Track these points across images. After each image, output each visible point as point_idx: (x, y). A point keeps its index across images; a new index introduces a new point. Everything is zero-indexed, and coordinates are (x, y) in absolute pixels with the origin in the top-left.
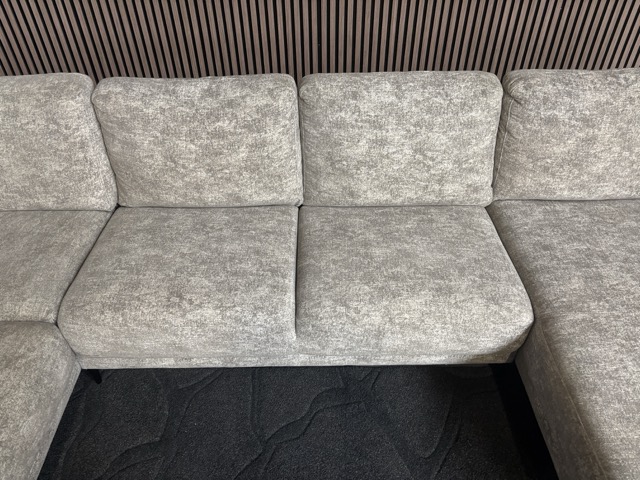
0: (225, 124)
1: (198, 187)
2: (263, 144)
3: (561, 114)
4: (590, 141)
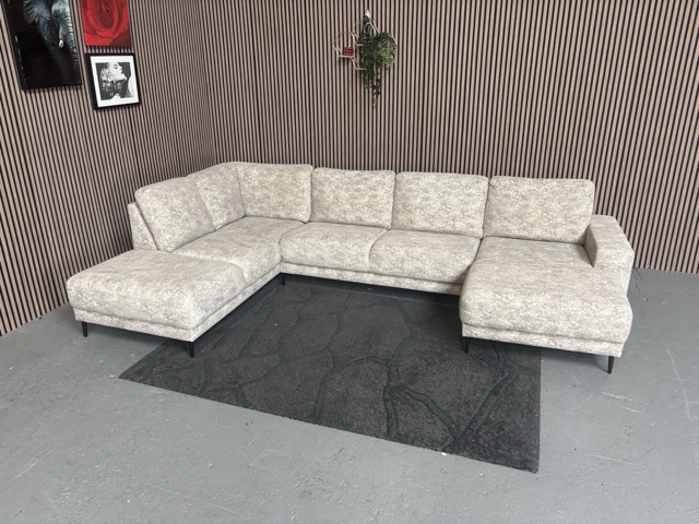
0: (362, 187)
1: (345, 212)
2: (376, 196)
3: (511, 193)
4: (526, 206)
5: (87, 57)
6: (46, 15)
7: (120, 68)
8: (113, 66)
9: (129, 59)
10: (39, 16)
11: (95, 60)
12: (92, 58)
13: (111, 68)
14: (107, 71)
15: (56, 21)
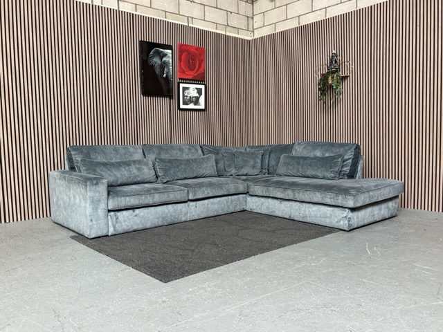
5: (179, 84)
6: (159, 62)
7: (196, 90)
8: (192, 89)
9: (202, 87)
10: (156, 62)
11: (182, 85)
12: (181, 84)
13: (191, 90)
14: (188, 91)
15: (164, 65)
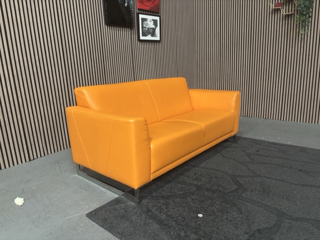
5: (138, 14)
7: (153, 22)
8: (150, 21)
9: (157, 18)
11: (141, 16)
12: (140, 15)
13: (149, 22)
14: (146, 22)
